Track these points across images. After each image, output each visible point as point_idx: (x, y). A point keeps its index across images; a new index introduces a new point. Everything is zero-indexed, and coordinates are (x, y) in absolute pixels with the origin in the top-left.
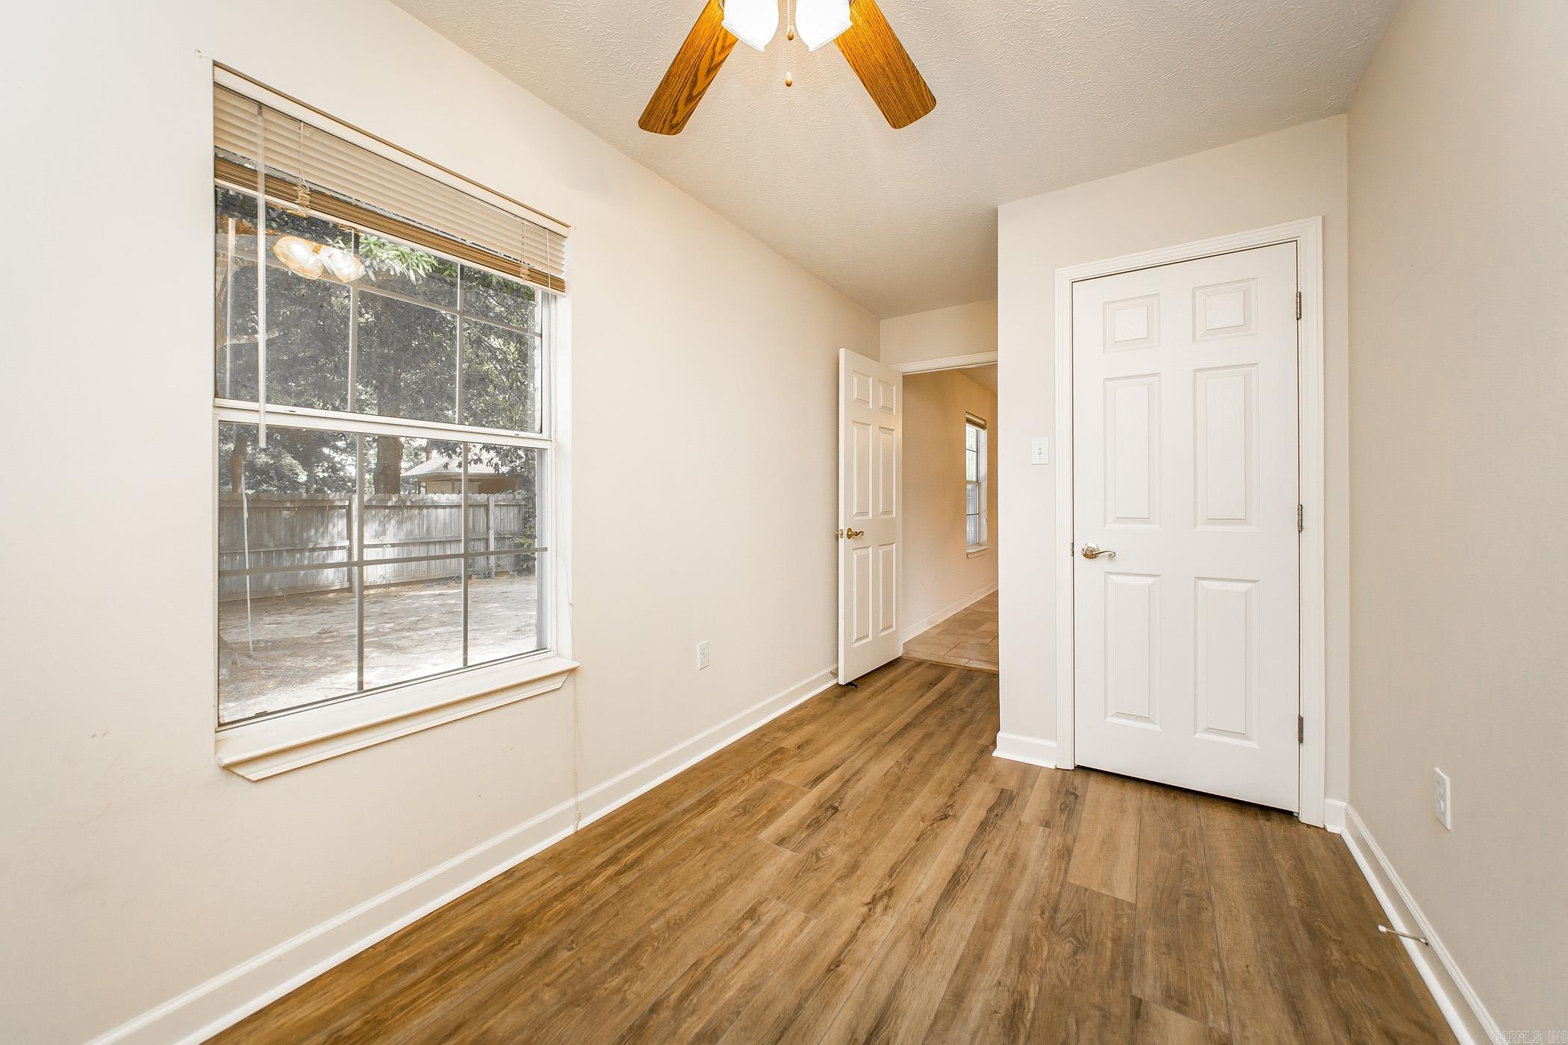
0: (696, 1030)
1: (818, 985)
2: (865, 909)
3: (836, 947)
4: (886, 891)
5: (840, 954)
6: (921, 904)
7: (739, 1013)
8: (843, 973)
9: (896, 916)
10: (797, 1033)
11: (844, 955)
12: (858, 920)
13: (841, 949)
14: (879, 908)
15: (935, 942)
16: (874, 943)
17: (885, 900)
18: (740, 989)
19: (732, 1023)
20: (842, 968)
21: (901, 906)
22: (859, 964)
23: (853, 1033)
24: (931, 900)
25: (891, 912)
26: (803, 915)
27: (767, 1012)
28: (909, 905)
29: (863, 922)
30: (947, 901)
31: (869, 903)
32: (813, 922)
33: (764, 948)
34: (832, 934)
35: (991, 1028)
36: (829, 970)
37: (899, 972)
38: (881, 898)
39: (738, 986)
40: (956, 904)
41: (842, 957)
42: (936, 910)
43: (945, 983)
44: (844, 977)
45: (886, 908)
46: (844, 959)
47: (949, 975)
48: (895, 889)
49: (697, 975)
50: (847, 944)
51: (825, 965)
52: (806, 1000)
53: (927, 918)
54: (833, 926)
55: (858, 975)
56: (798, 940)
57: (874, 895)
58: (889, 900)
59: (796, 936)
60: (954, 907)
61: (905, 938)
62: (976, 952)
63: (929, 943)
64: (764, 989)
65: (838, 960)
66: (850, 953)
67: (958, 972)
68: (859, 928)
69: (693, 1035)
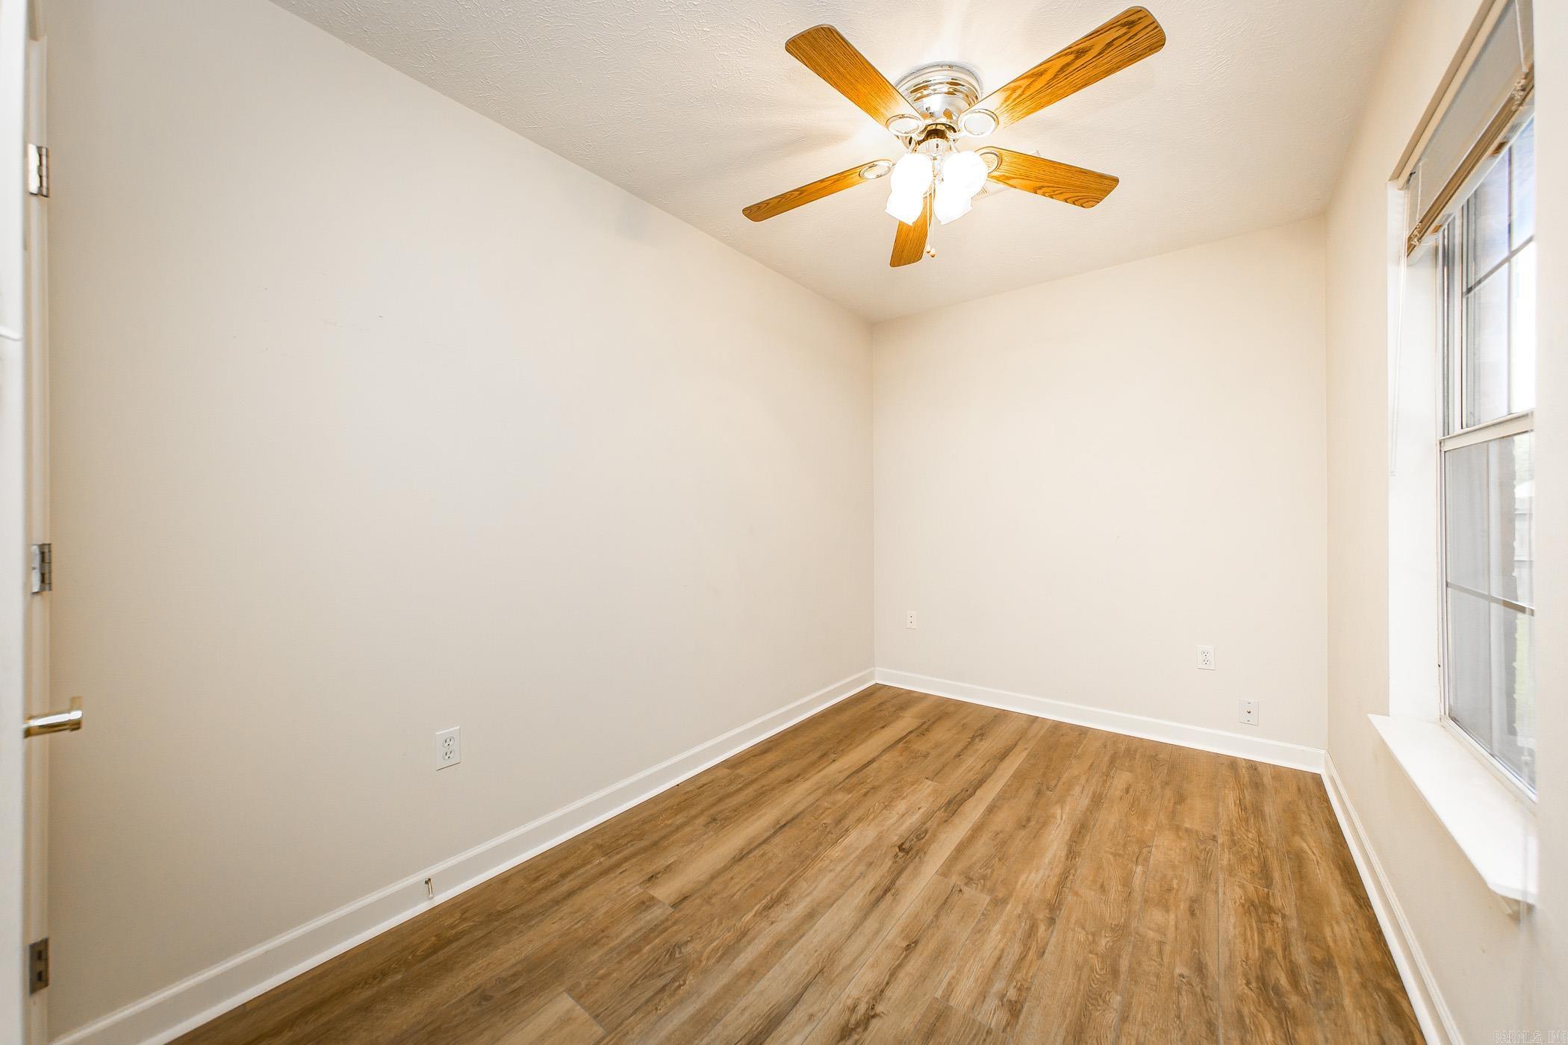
0: (1009, 906)
1: (924, 931)
2: (879, 1009)
3: (911, 963)
4: (850, 1035)
5: (906, 957)
6: (810, 1011)
7: (983, 914)
8: (903, 939)
9: (844, 997)
10: (935, 901)
11: (903, 956)
12: (888, 993)
13: (906, 961)
14: (862, 1008)
15: (811, 963)
16: (873, 966)
17: (853, 1021)
18: (990, 932)
19: (985, 909)
20: (904, 944)
21: (834, 1010)
22: (888, 947)
23: (895, 899)
24: (799, 1015)
25: (849, 1002)
26: (952, 1003)
27: (961, 914)
28: (826, 1010)
29: (882, 991)
30: (777, 1013)
31: (873, 1017)
32: (939, 994)
33: (982, 966)
34: (915, 979)
35: (796, 896)
36: (916, 943)
37: (853, 937)
38: (858, 1024)
39: (993, 934)
40: (769, 1007)
41: (905, 953)
42: (796, 1000)
43: (817, 926)
44: (903, 936)
45: (853, 1009)
46: (903, 952)
47: (812, 932)
48: (838, 1037)
49: (1034, 943)
50: (900, 966)
51: (920, 947)
52: (932, 921)
53: (811, 990)
54: (915, 987)
55: (889, 938)
56: (951, 973)
57: (866, 1029)
58: (849, 1020)
59: (953, 978)
60: (773, 1003)
61: (840, 968)
62: (777, 949)
63: (818, 963)
64: (969, 930)
65: (909, 951)
66: (896, 957)
67: (802, 934)
68: (887, 983)
69: (1010, 903)
